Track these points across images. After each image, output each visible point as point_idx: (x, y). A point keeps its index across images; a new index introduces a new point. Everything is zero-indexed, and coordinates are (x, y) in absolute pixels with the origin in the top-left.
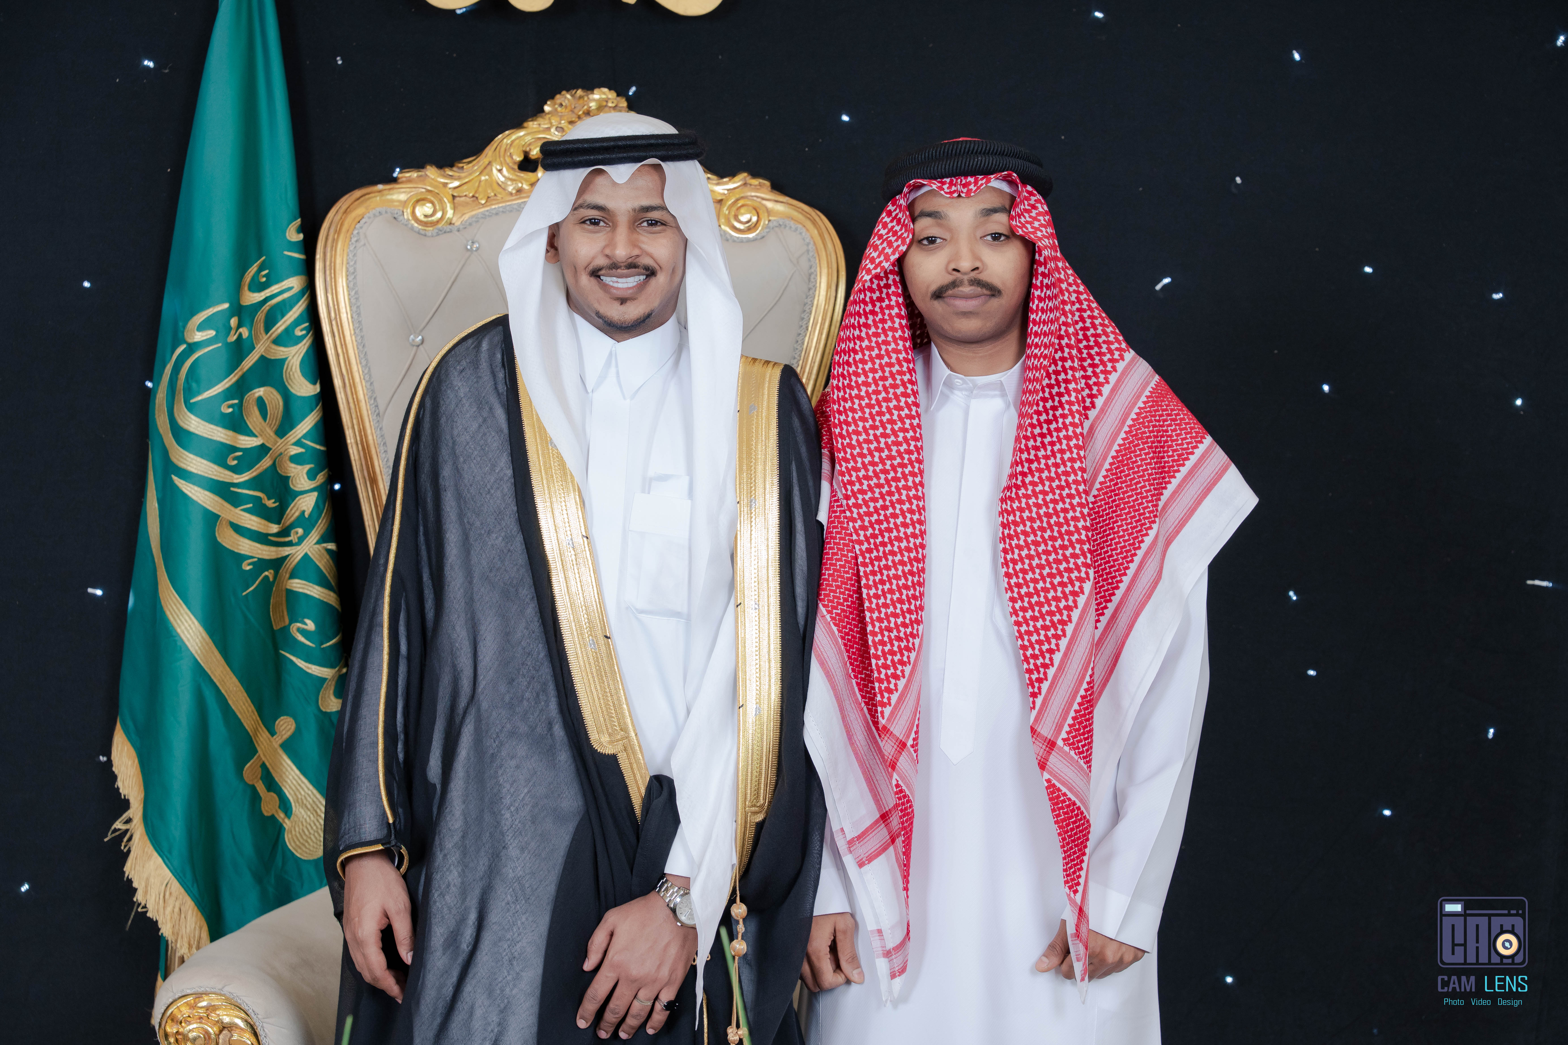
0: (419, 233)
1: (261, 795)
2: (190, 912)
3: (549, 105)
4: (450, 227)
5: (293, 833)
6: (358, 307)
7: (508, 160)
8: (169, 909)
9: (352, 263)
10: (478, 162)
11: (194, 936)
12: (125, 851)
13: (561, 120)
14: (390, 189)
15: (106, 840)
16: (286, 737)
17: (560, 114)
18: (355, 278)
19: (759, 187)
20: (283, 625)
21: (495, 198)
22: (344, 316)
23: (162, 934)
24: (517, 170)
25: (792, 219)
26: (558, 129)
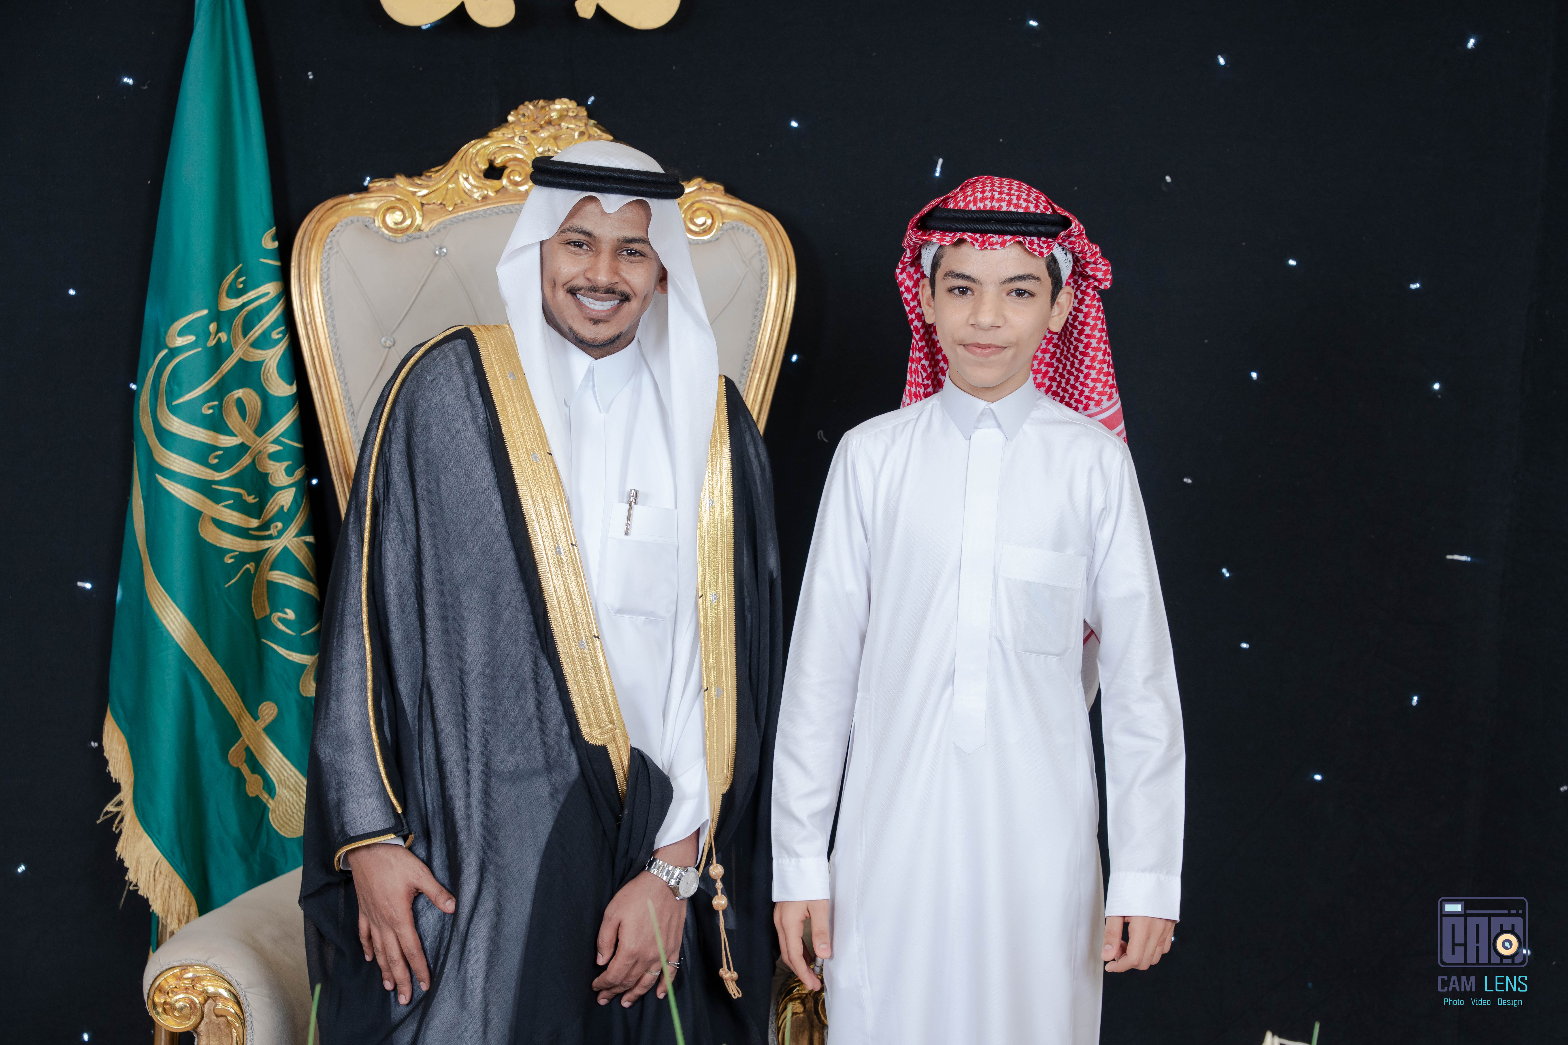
0: (389, 240)
1: (246, 777)
2: (179, 890)
3: (512, 116)
4: (419, 233)
5: (277, 812)
6: (332, 312)
7: (474, 168)
8: (159, 887)
9: (325, 270)
10: (445, 171)
11: (184, 912)
12: (117, 832)
13: (524, 130)
14: (361, 198)
15: (98, 822)
16: (268, 721)
17: (523, 124)
18: (328, 284)
19: (713, 191)
20: (264, 616)
21: (462, 205)
22: (318, 320)
23: (153, 911)
24: (483, 178)
25: (745, 221)
26: (521, 138)
